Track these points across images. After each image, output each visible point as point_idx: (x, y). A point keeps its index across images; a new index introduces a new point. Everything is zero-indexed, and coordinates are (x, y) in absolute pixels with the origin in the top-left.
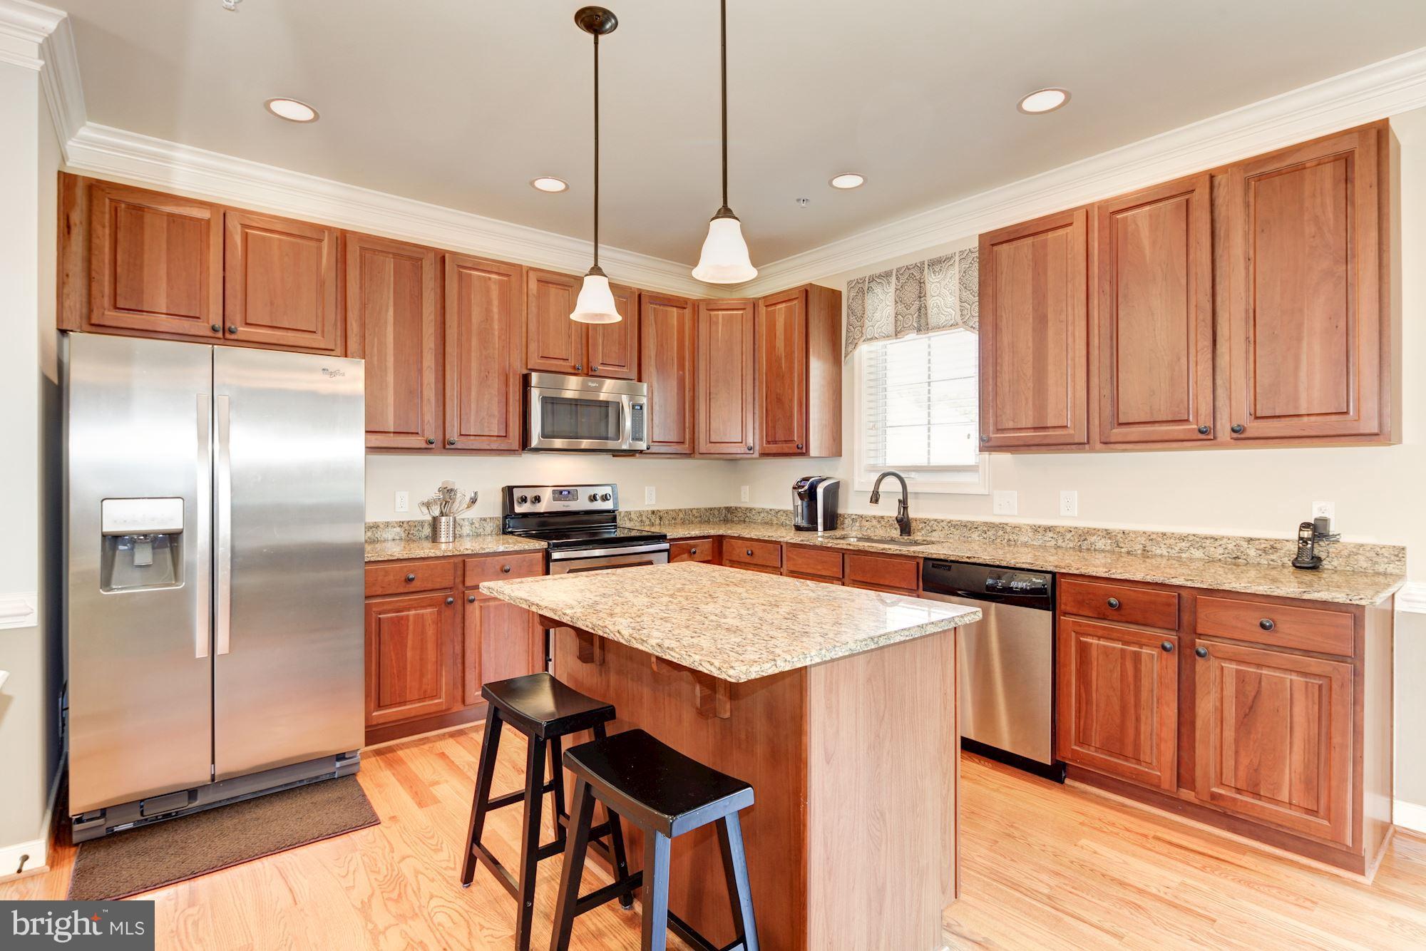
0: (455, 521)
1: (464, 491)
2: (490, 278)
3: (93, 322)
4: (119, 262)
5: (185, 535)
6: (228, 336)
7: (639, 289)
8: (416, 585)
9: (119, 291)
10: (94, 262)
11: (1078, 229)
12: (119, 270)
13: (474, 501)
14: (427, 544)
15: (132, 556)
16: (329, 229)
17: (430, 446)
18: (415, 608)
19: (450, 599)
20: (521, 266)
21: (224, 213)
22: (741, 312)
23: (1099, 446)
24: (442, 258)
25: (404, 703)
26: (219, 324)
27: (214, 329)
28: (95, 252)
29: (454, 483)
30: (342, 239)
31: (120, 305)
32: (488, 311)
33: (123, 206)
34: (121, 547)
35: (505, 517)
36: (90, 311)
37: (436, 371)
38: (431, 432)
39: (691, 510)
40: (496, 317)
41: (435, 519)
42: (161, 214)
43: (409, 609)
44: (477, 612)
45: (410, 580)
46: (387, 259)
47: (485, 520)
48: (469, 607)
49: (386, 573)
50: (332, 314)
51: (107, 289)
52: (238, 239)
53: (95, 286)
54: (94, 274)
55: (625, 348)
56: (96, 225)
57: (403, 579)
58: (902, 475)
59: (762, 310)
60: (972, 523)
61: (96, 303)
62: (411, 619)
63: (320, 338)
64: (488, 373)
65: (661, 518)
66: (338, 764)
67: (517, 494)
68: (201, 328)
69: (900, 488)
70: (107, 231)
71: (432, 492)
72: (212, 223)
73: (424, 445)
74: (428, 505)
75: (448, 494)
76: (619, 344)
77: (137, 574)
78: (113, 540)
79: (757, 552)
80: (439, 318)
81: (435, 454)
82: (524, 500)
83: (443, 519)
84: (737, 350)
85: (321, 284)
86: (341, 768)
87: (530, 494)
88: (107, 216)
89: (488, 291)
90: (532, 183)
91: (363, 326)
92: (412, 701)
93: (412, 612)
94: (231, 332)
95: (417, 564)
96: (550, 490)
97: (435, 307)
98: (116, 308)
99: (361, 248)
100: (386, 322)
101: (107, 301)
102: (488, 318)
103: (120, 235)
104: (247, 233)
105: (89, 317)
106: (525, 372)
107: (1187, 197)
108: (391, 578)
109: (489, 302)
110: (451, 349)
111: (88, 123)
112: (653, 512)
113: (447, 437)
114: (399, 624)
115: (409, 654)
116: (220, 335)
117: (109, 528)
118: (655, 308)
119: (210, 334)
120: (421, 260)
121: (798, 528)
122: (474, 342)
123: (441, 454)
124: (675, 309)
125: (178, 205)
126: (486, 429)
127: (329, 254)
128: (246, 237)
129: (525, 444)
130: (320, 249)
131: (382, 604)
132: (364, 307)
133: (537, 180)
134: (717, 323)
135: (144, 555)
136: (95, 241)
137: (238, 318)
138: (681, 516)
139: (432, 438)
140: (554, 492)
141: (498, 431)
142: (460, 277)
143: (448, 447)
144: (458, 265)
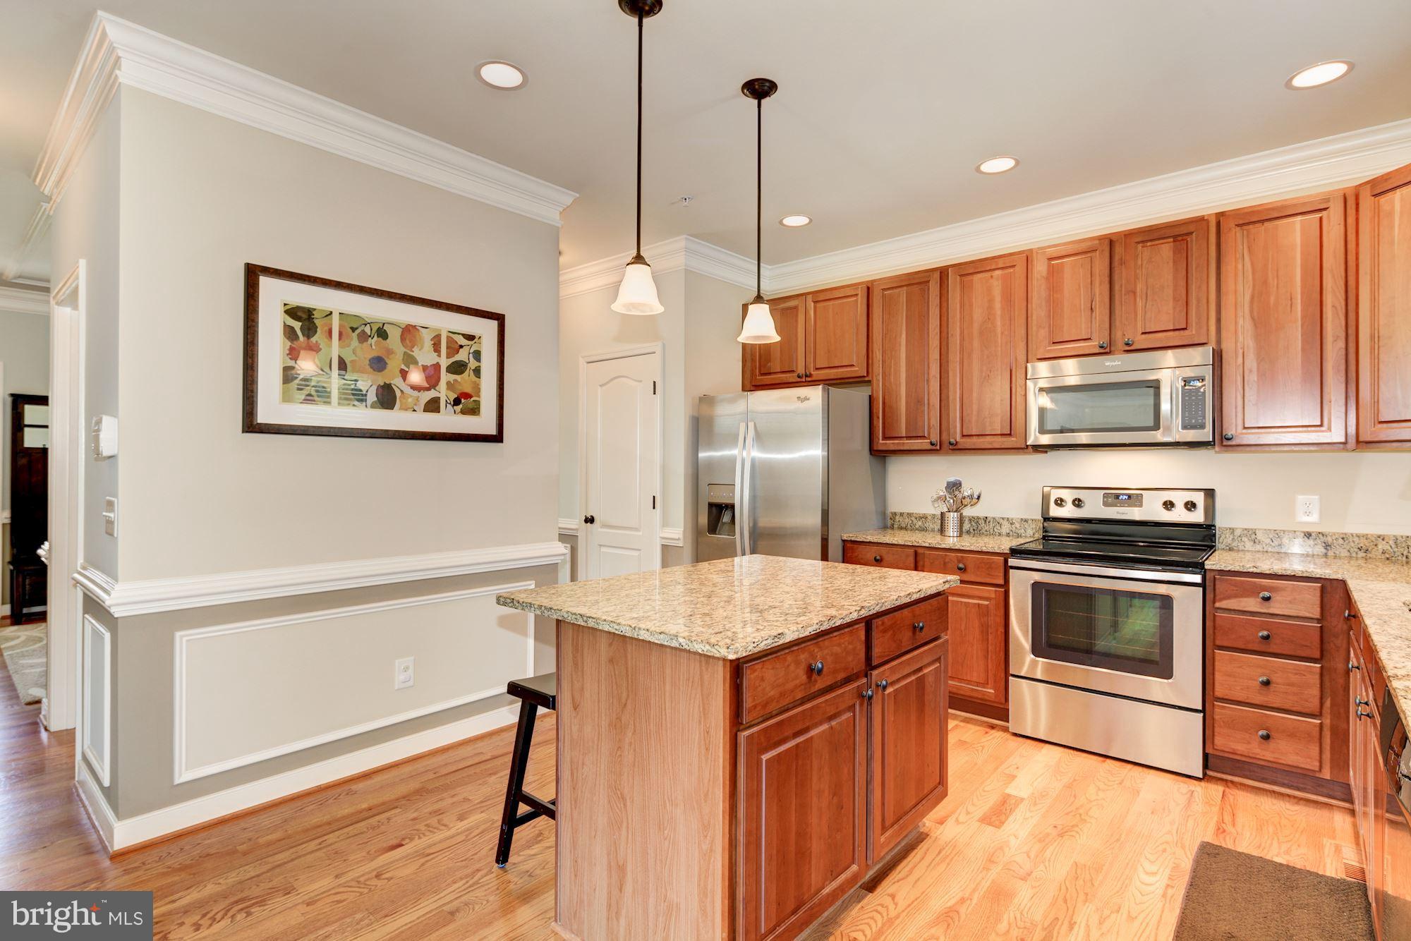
2: (993, 277)
5: (736, 507)
6: (807, 379)
7: (1217, 214)
9: (762, 364)
14: (938, 537)
17: (935, 448)
21: (806, 298)
24: (943, 272)
26: (803, 372)
27: (800, 377)
30: (871, 288)
32: (990, 308)
35: (1044, 520)
37: (941, 379)
38: (936, 435)
40: (999, 313)
41: (942, 514)
46: (903, 292)
47: (1026, 521)
50: (864, 348)
51: (757, 364)
55: (1187, 303)
61: (753, 373)
63: (857, 369)
64: (990, 371)
67: (1054, 496)
68: (793, 377)
73: (930, 447)
74: (937, 500)
75: (952, 492)
76: (1176, 300)
80: (943, 330)
81: (942, 454)
82: (1062, 502)
83: (950, 514)
85: (858, 327)
87: (1070, 496)
89: (990, 289)
90: (978, 169)
91: (884, 352)
96: (1099, 492)
97: (940, 320)
98: (761, 374)
99: (883, 290)
100: (900, 345)
101: (757, 372)
102: (990, 317)
104: (817, 307)
109: (991, 301)
110: (955, 356)
113: (952, 438)
116: (803, 379)
118: (1249, 232)
119: (798, 380)
120: (927, 282)
122: (976, 344)
124: (1297, 218)
125: (785, 302)
126: (990, 429)
127: (862, 303)
130: (856, 302)
132: (885, 336)
133: (982, 164)
134: (1392, 213)
137: (812, 365)
139: (934, 441)
140: (1105, 496)
141: (1002, 428)
142: (963, 287)
143: (955, 448)
144: (961, 276)
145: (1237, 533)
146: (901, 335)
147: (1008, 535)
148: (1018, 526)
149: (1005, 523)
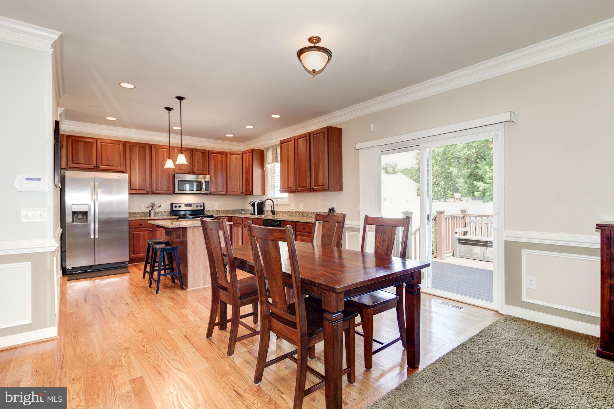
0: (155, 212)
1: (157, 204)
2: (164, 150)
3: (68, 166)
4: (73, 153)
5: (89, 212)
6: (98, 168)
7: (208, 150)
8: (143, 226)
9: (73, 159)
10: (68, 153)
11: (293, 142)
12: (73, 155)
13: (160, 206)
15: (78, 217)
16: (121, 141)
17: (148, 193)
18: (143, 231)
19: (151, 230)
20: (173, 146)
21: (96, 139)
22: (239, 155)
23: (297, 192)
24: (150, 146)
25: (140, 254)
26: (95, 165)
27: (94, 167)
28: (68, 151)
29: (155, 202)
30: (125, 143)
31: (74, 162)
33: (74, 140)
34: (76, 215)
35: (171, 211)
36: (67, 164)
37: (150, 174)
38: (148, 189)
39: (229, 210)
41: (150, 211)
42: (82, 141)
43: (141, 231)
44: (159, 233)
45: (141, 225)
46: (136, 148)
47: (165, 212)
48: (156, 232)
49: (135, 223)
50: (122, 161)
51: (71, 159)
52: (100, 146)
53: (68, 159)
54: (68, 156)
55: (204, 166)
56: (68, 145)
57: (139, 224)
58: (273, 200)
59: (244, 155)
60: (286, 211)
61: (69, 162)
62: (141, 234)
63: (120, 167)
64: (164, 174)
65: (219, 212)
66: (123, 264)
67: (174, 205)
68: (91, 166)
69: (272, 203)
70: (71, 146)
71: (149, 204)
72: (94, 143)
73: (146, 193)
74: (148, 207)
75: (153, 205)
76: (202, 165)
77: (79, 220)
78: (74, 213)
79: (238, 220)
80: (150, 161)
81: (150, 195)
82: (176, 207)
83: (152, 211)
84: (238, 165)
85: (120, 155)
86: (123, 265)
87: (178, 205)
88: (71, 143)
89: (163, 153)
91: (130, 164)
92: (142, 253)
93: (142, 232)
94: (99, 167)
95: (143, 221)
96: (184, 204)
97: (149, 158)
98: (73, 163)
99: (130, 145)
100: (136, 163)
101: (71, 162)
102: (163, 161)
103: (74, 147)
104: (102, 144)
105: (67, 166)
106: (174, 173)
107: (306, 138)
108: (136, 224)
109: (164, 156)
110: (154, 169)
111: (66, 121)
112: (217, 211)
113: (153, 190)
114: (138, 235)
115: (141, 242)
116: (96, 168)
117: (73, 210)
118: (213, 155)
119: (93, 168)
120: (145, 147)
121: (251, 214)
122: (160, 167)
123: (151, 195)
124: (220, 155)
126: (163, 189)
127: (122, 148)
128: (101, 145)
129: (174, 193)
130: (120, 146)
131: (134, 230)
132: (130, 159)
134: (232, 158)
135: (80, 217)
136: (68, 149)
137: (100, 164)
138: (226, 212)
139: (148, 191)
140: (185, 205)
141: (167, 189)
142: (156, 150)
143: (153, 193)
144: (155, 148)
145: (207, 211)
146: (136, 160)
147: (161, 216)
148: (163, 213)
149: (160, 213)
